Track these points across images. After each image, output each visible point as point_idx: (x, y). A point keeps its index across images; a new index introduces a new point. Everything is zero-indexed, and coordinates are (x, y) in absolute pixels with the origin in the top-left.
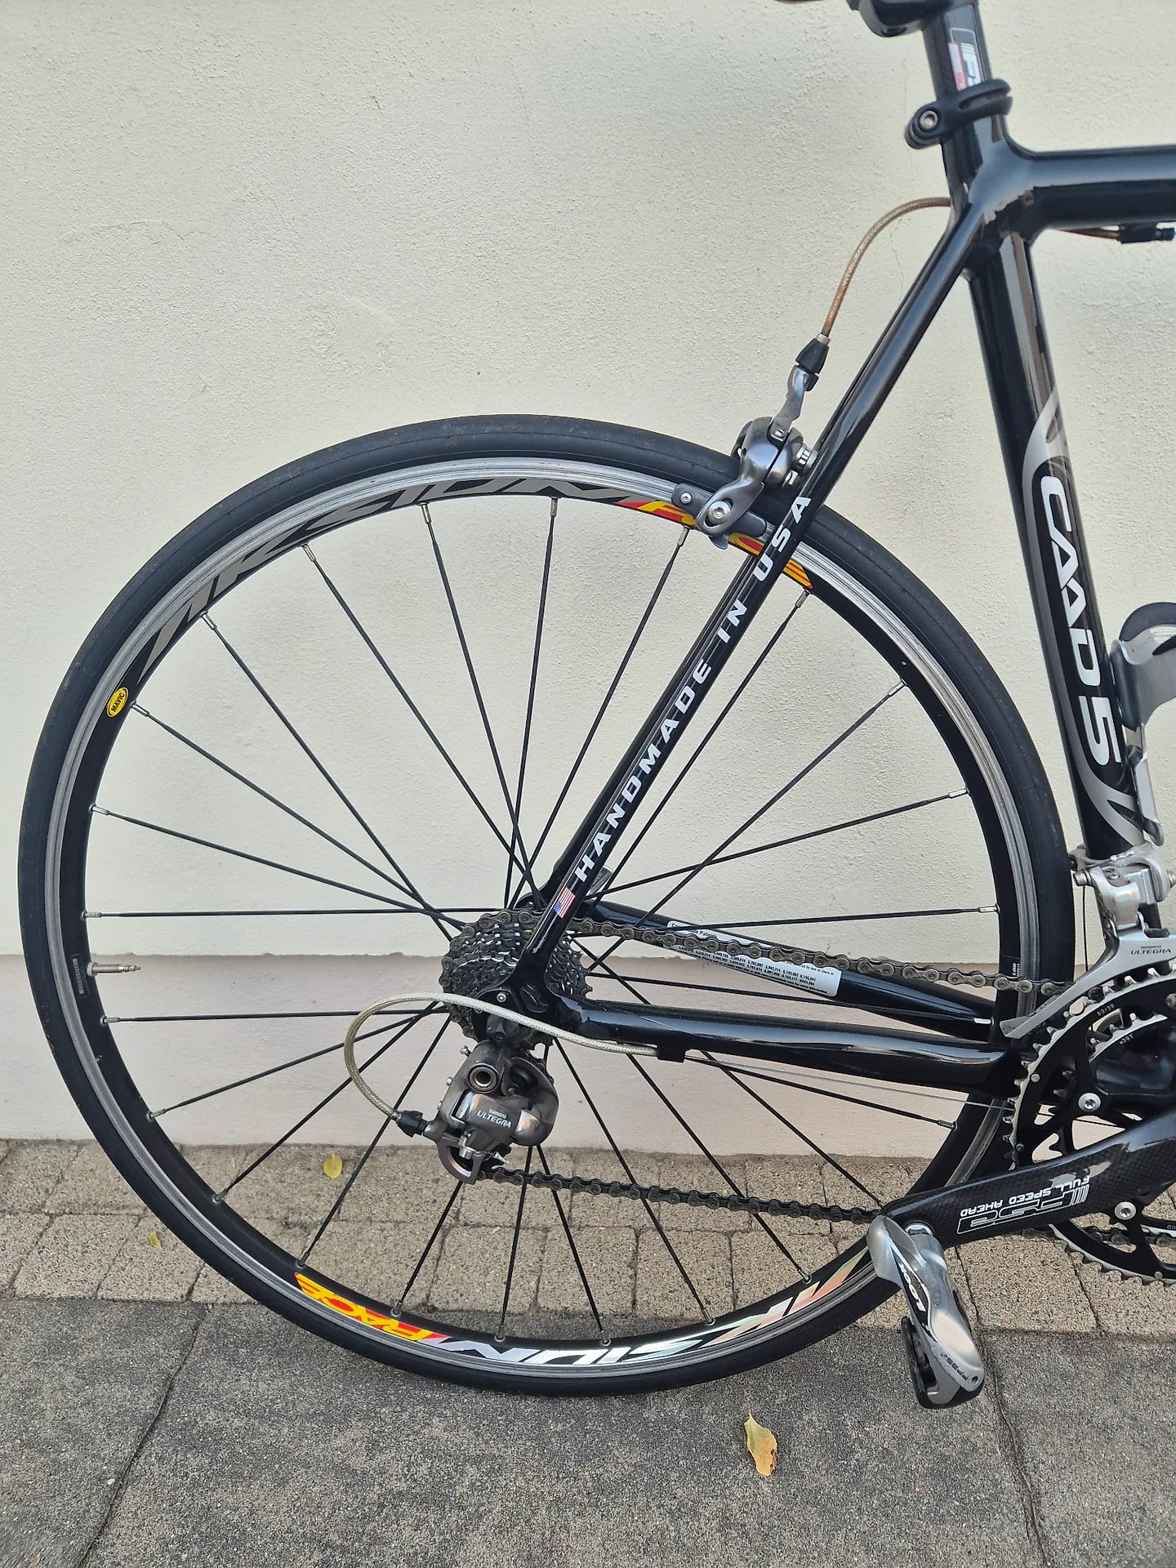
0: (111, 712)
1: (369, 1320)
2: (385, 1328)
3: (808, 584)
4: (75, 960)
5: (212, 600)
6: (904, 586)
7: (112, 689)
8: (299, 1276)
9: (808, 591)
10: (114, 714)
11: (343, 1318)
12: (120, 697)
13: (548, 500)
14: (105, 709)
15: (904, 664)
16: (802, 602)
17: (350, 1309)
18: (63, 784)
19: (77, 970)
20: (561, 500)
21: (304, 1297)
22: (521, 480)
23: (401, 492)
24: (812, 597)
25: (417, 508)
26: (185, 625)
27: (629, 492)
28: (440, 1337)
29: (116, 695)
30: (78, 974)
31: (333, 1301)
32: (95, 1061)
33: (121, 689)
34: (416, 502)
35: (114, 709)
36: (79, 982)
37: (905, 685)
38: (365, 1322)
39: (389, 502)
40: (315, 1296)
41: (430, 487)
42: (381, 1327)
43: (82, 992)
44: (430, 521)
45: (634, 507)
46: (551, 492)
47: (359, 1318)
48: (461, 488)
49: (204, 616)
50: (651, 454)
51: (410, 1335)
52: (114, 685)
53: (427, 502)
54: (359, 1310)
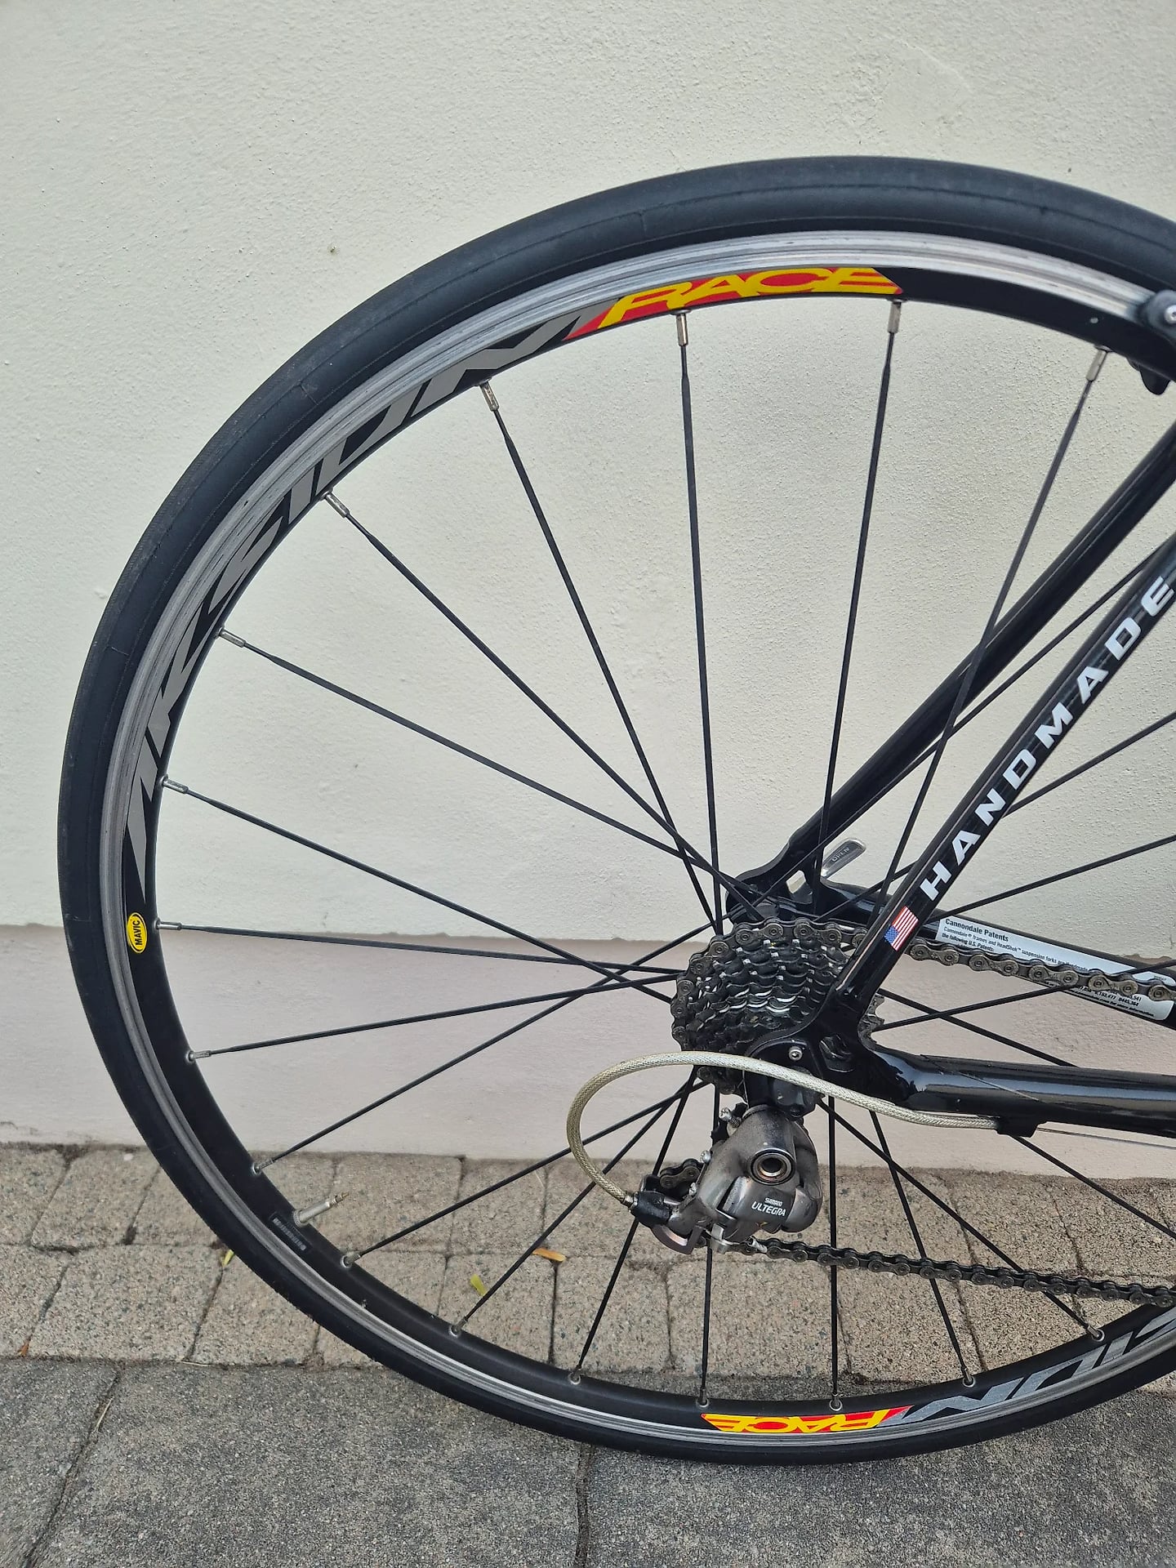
0: (138, 947)
1: (810, 1427)
2: (832, 1429)
3: (892, 290)
4: (276, 1221)
5: (161, 761)
6: (1041, 204)
7: (120, 922)
8: (708, 1417)
9: (896, 299)
10: (142, 947)
11: (780, 1439)
12: (136, 926)
13: (475, 391)
14: (129, 948)
15: (1094, 321)
16: (897, 322)
17: (783, 1426)
18: (140, 1050)
19: (283, 1228)
20: (494, 381)
21: (726, 1435)
22: (425, 385)
23: (288, 496)
24: (909, 306)
25: (322, 505)
26: (151, 809)
27: (572, 312)
28: (899, 1411)
29: (130, 926)
30: (288, 1233)
31: (760, 1426)
32: (362, 1308)
33: (131, 917)
34: (315, 498)
35: (139, 942)
36: (295, 1240)
37: (1107, 352)
38: (806, 1431)
39: (282, 519)
40: (737, 1429)
41: (318, 467)
42: (827, 1429)
43: (303, 1248)
44: (347, 510)
45: (593, 329)
46: (475, 377)
47: (798, 1430)
48: (358, 445)
49: (166, 783)
50: (542, 246)
51: (866, 1424)
52: (120, 916)
53: (329, 487)
54: (794, 1422)
